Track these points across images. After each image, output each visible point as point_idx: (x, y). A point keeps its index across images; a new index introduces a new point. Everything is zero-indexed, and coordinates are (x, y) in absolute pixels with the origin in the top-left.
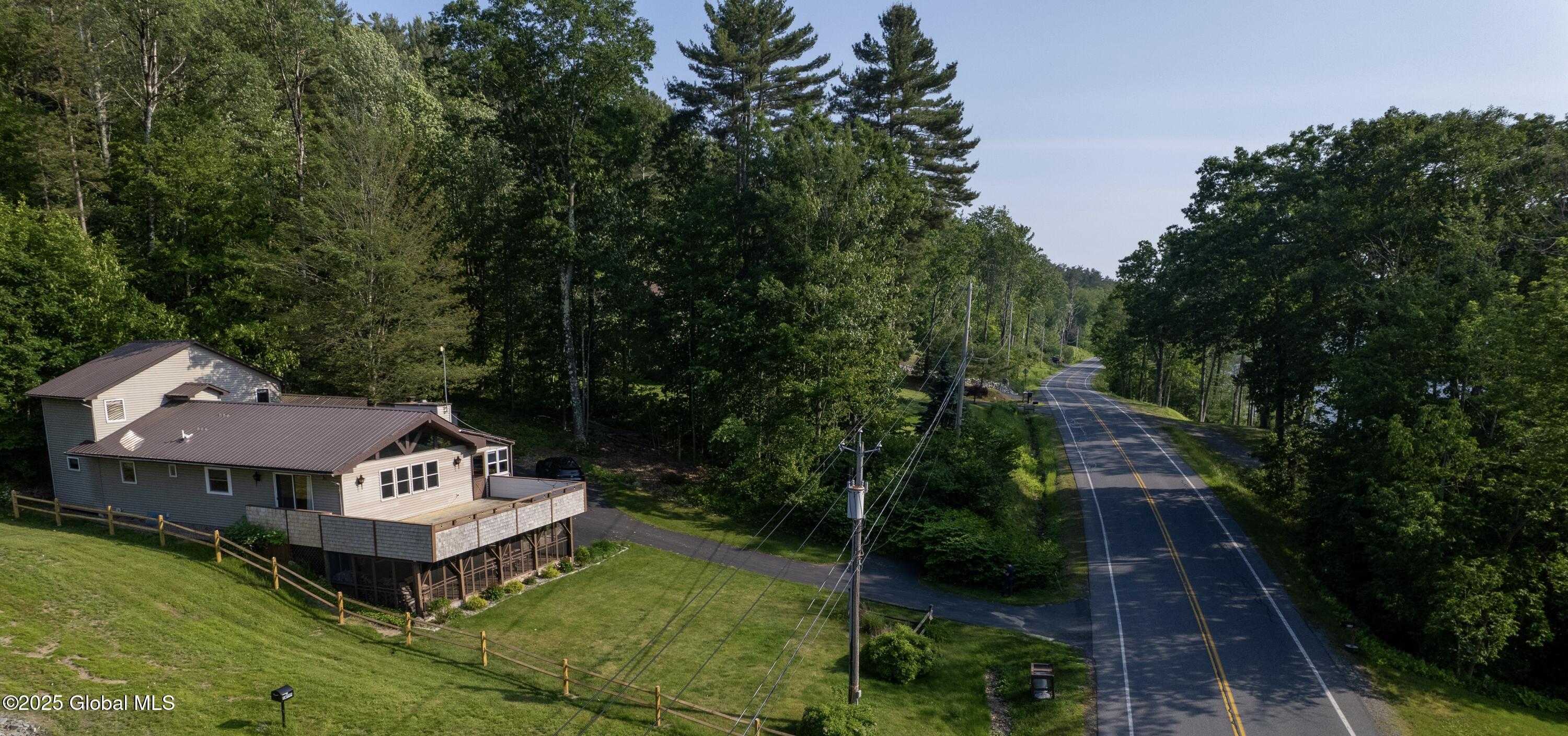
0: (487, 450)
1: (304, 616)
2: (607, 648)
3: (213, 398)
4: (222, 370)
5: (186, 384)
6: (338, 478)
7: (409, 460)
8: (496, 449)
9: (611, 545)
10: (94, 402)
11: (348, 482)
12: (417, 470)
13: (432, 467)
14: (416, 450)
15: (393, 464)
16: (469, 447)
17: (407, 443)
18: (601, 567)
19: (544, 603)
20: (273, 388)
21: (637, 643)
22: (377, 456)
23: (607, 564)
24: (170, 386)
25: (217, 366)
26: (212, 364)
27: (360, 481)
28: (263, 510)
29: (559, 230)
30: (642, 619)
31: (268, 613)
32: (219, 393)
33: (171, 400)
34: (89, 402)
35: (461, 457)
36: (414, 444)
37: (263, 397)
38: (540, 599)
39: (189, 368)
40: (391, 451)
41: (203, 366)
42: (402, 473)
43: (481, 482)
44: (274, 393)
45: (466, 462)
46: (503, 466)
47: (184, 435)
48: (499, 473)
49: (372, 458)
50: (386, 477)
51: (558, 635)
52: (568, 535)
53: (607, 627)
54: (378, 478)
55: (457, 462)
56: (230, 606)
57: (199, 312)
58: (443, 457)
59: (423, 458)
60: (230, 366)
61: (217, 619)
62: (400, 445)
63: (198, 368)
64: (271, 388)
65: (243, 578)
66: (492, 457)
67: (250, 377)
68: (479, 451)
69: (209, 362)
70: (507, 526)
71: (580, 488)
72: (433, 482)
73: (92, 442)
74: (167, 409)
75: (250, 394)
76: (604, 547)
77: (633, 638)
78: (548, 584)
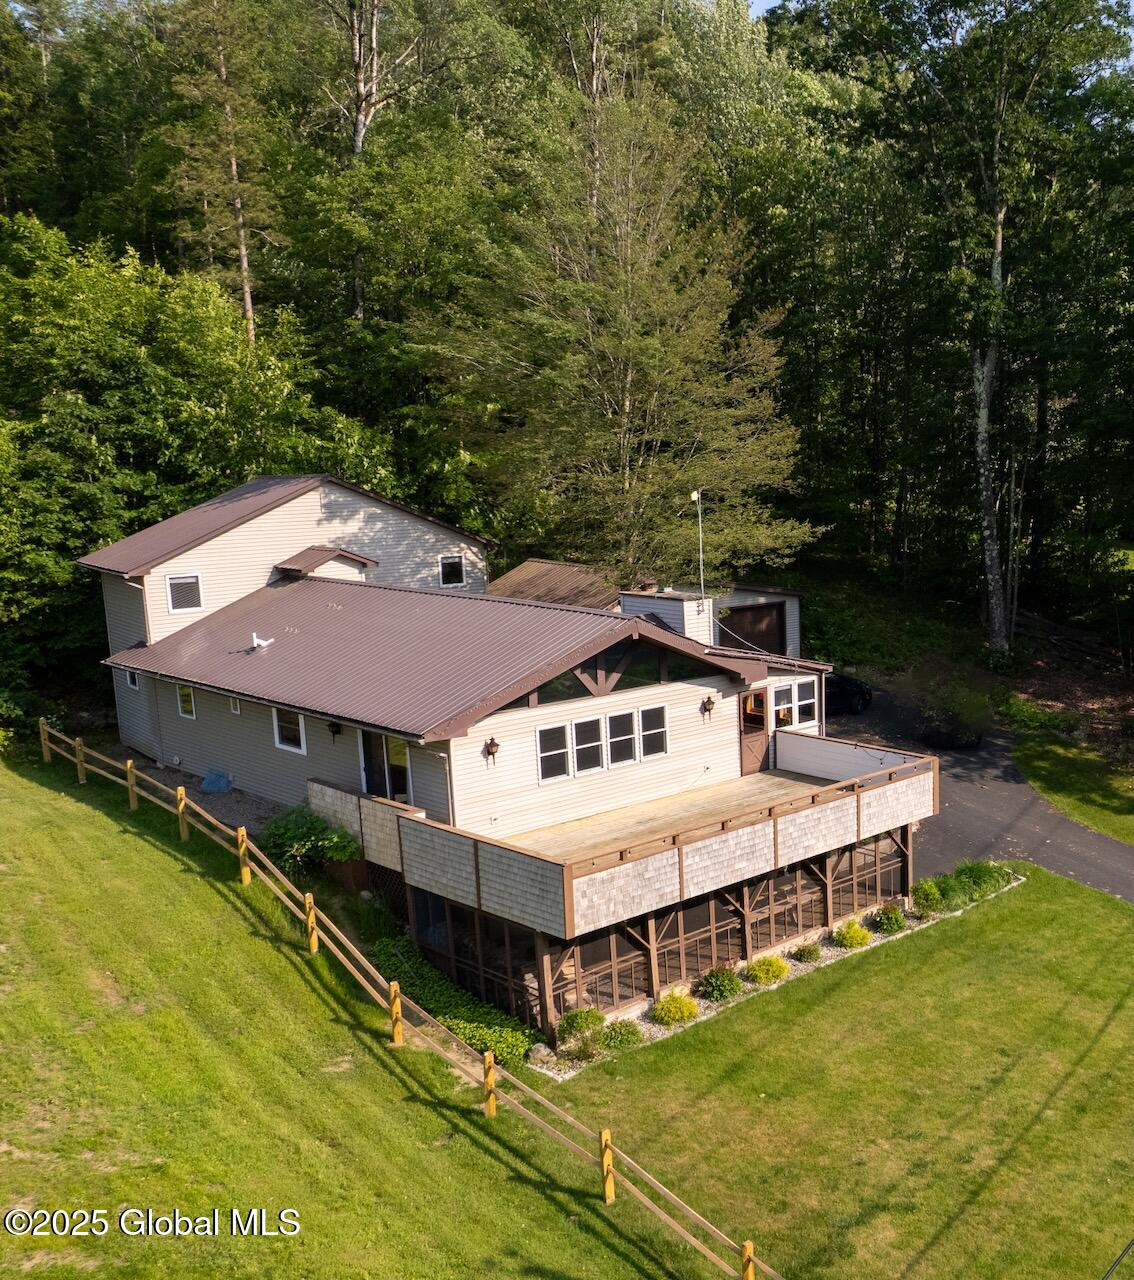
0: (773, 684)
1: (337, 1020)
2: (892, 1169)
3: (351, 574)
4: (379, 525)
5: (312, 549)
6: (444, 746)
7: (603, 706)
8: (793, 682)
9: (989, 872)
10: (146, 579)
11: (463, 753)
12: (621, 724)
13: (654, 718)
14: (619, 687)
15: (566, 714)
16: (732, 681)
17: (601, 674)
18: (961, 922)
19: (809, 1018)
20: (470, 555)
21: (964, 1158)
22: (534, 698)
23: (974, 917)
24: (283, 553)
25: (370, 519)
26: (361, 516)
27: (490, 749)
28: (330, 791)
29: (972, 290)
30: (995, 1082)
31: (275, 1007)
32: (362, 565)
33: (285, 575)
34: (139, 580)
35: (716, 696)
36: (615, 677)
37: (452, 572)
38: (808, 1005)
39: (319, 522)
40: (560, 688)
41: (345, 520)
42: (587, 731)
43: (758, 743)
44: (473, 565)
45: (728, 707)
46: (806, 713)
47: (256, 642)
48: (796, 726)
49: (521, 702)
50: (552, 738)
51: (801, 1113)
52: (903, 856)
53: (915, 1098)
54: (534, 743)
55: (706, 707)
56: (215, 990)
57: (411, 431)
58: (677, 698)
59: (636, 701)
60: (393, 518)
61: (176, 1016)
62: (585, 678)
63: (336, 522)
64: (469, 556)
65: (266, 923)
66: (783, 695)
67: (430, 537)
68: (756, 685)
69: (354, 513)
70: (752, 852)
71: (926, 768)
72: (655, 745)
73: (142, 644)
74: (272, 590)
75: (431, 565)
76: (976, 876)
77: (960, 1138)
78: (843, 963)
